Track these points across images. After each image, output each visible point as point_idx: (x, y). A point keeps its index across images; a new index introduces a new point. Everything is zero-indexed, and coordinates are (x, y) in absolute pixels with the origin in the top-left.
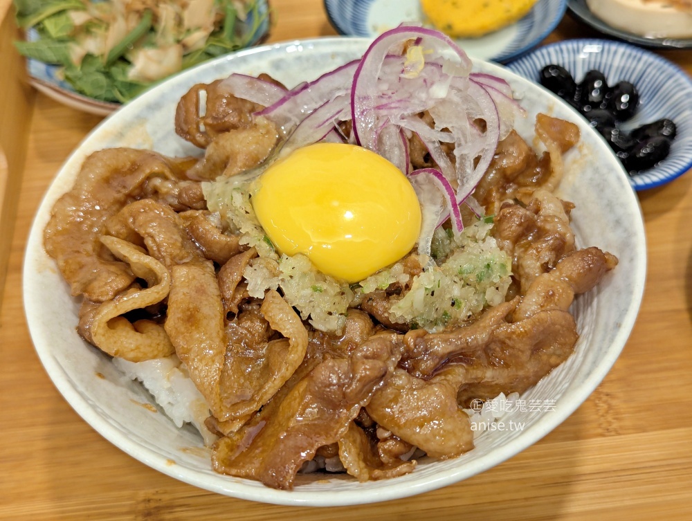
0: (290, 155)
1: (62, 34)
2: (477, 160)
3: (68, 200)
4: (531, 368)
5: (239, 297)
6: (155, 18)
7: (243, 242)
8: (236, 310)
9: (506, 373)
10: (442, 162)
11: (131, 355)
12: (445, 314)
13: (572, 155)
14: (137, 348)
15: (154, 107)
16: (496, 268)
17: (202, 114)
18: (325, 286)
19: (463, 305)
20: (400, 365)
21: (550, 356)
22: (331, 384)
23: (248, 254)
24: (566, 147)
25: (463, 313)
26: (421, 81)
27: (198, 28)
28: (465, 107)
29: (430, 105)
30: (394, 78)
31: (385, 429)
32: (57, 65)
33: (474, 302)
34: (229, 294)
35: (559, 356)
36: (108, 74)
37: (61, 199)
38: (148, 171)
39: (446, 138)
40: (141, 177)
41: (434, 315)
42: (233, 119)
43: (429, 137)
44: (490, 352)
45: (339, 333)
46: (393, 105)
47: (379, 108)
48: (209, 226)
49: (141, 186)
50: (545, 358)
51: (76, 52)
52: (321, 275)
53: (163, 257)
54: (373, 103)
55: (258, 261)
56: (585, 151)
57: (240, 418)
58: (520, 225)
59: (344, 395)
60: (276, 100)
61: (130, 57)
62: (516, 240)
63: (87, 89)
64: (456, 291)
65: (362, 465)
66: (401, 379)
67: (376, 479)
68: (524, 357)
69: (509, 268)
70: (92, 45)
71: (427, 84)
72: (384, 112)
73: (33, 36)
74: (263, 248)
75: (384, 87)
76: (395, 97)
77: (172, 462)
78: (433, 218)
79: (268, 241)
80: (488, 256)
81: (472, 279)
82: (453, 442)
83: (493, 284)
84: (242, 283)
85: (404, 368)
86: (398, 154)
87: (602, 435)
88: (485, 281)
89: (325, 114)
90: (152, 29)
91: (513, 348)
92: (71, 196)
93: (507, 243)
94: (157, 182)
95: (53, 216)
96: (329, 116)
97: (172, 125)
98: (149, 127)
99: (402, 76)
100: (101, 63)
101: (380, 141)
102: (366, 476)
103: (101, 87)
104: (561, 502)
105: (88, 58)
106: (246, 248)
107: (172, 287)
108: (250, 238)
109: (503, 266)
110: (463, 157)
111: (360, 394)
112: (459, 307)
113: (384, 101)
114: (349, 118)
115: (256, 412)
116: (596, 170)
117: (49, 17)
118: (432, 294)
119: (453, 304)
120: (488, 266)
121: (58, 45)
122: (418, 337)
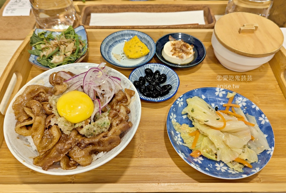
0: (68, 93)
1: (39, 49)
2: (109, 98)
3: (20, 96)
4: (109, 147)
5: (49, 125)
6: (60, 48)
7: (53, 112)
8: (48, 128)
9: (103, 148)
10: (101, 98)
11: (24, 135)
12: (92, 133)
13: (133, 98)
14: (26, 133)
15: (46, 75)
16: (106, 124)
17: (54, 79)
18: (67, 124)
19: (96, 132)
20: (77, 145)
21: (114, 144)
22: (59, 149)
23: (53, 115)
24: (131, 96)
25: (97, 133)
26: (100, 78)
27: (69, 52)
28: (109, 85)
29: (101, 84)
30: (94, 77)
31: (72, 159)
32: (38, 56)
33: (99, 131)
34: (47, 124)
35: (116, 145)
36: (47, 61)
37: (19, 97)
38: (40, 91)
39: (103, 92)
40: (38, 92)
41: (89, 134)
42: (59, 82)
43: (99, 91)
44: (99, 143)
45: (69, 135)
46: (92, 84)
47: (89, 84)
48: (47, 107)
49: (38, 94)
50: (113, 145)
51: (42, 54)
52: (68, 122)
53: (35, 114)
54: (88, 83)
55: (55, 117)
56: (135, 97)
57: (44, 152)
58: (114, 114)
59: (62, 151)
60: (69, 79)
61: (53, 56)
62: (113, 117)
63: (42, 63)
64: (95, 129)
65: (65, 166)
66: (76, 149)
67: (67, 169)
68: (107, 145)
69: (110, 124)
70: (44, 53)
71: (101, 79)
72: (90, 85)
73: (34, 49)
74: (56, 114)
75: (92, 79)
76: (93, 82)
77: (24, 161)
78: (96, 110)
79: (58, 113)
80: (105, 121)
81: (100, 126)
82: (85, 163)
83: (104, 127)
84: (50, 122)
85: (78, 146)
86: (92, 95)
87: (137, 158)
88: (103, 127)
89: (78, 83)
90: (59, 51)
91: (104, 143)
92: (21, 96)
93: (111, 118)
94: (41, 94)
95: (16, 101)
96: (79, 84)
97: (48, 80)
98: (44, 80)
99: (97, 77)
100: (46, 57)
101: (89, 91)
102: (65, 169)
103: (45, 63)
104: (124, 172)
105: (44, 56)
106: (53, 114)
107: (34, 121)
108: (54, 111)
109: (108, 124)
110: (106, 97)
111: (65, 152)
112: (95, 132)
113: (91, 83)
114: (83, 85)
115: (47, 151)
116: (136, 102)
117: (37, 45)
118: (88, 130)
119: (94, 131)
120: (104, 123)
121: (39, 51)
122: (82, 139)
